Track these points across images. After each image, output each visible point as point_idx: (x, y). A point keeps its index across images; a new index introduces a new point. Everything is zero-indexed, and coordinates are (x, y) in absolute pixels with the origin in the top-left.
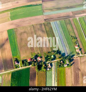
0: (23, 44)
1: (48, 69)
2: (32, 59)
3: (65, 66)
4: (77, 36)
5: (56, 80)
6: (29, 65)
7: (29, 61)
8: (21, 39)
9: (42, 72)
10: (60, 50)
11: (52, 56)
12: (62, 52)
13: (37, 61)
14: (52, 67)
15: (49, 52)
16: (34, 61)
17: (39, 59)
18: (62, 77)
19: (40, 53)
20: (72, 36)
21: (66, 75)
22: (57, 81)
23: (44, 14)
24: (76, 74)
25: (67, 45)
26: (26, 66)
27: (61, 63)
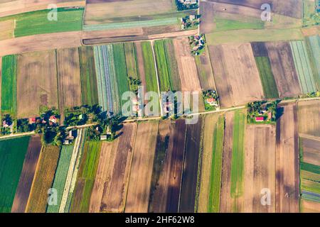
0: (28, 87)
1: (67, 142)
2: (39, 118)
3: (102, 139)
4: (142, 79)
5: (77, 166)
6: (31, 130)
7: (31, 122)
8: (26, 77)
9: (52, 148)
10: (100, 105)
11: (81, 117)
12: (102, 110)
13: (47, 123)
14: (75, 138)
15: (75, 108)
16: (41, 123)
17: (52, 120)
18: (91, 161)
19: (57, 108)
20: (131, 78)
21: (101, 157)
22: (78, 168)
23: (83, 28)
24: (122, 157)
25: (117, 96)
26: (23, 131)
27: (94, 132)
